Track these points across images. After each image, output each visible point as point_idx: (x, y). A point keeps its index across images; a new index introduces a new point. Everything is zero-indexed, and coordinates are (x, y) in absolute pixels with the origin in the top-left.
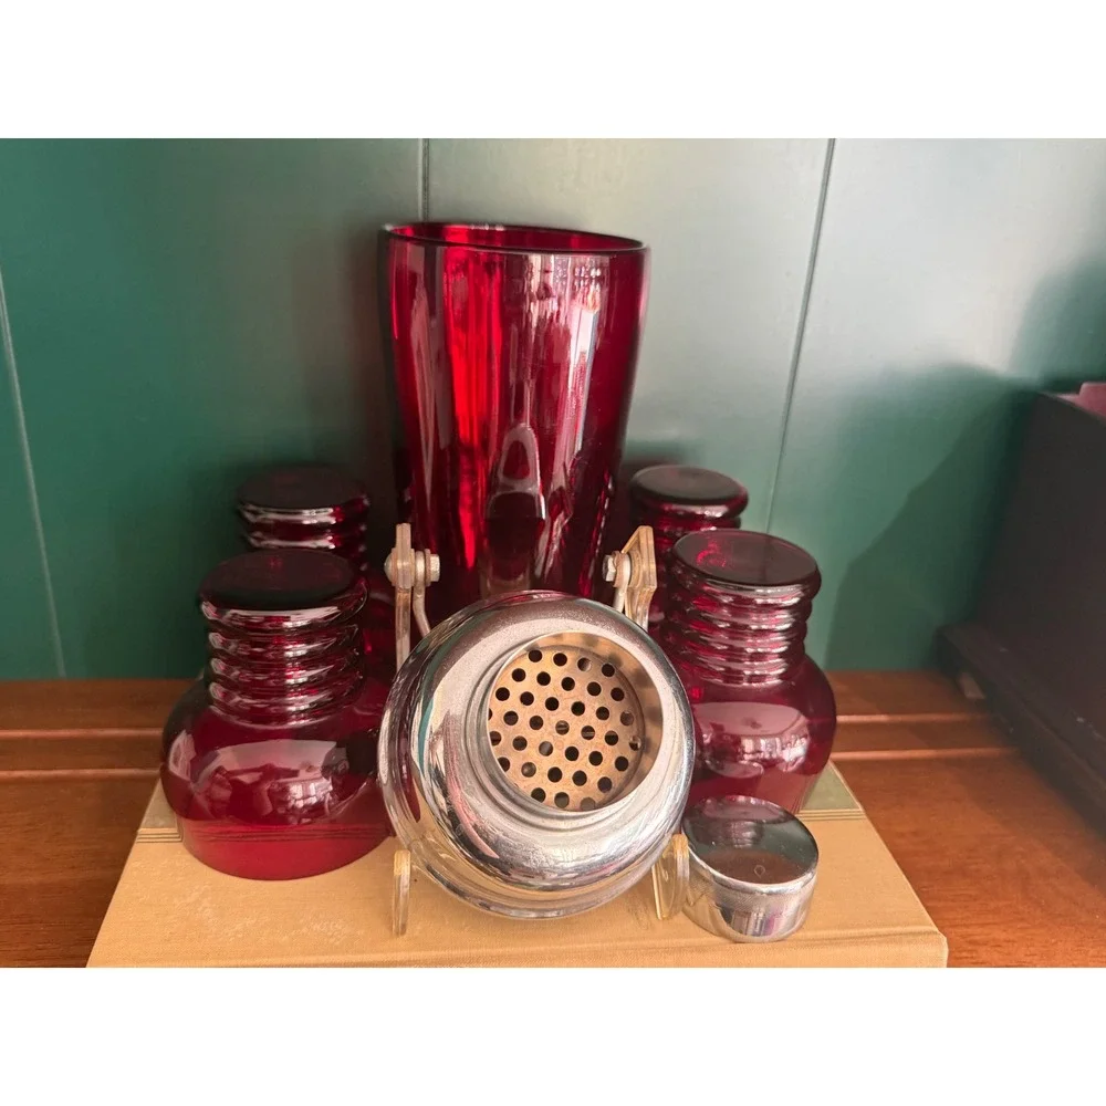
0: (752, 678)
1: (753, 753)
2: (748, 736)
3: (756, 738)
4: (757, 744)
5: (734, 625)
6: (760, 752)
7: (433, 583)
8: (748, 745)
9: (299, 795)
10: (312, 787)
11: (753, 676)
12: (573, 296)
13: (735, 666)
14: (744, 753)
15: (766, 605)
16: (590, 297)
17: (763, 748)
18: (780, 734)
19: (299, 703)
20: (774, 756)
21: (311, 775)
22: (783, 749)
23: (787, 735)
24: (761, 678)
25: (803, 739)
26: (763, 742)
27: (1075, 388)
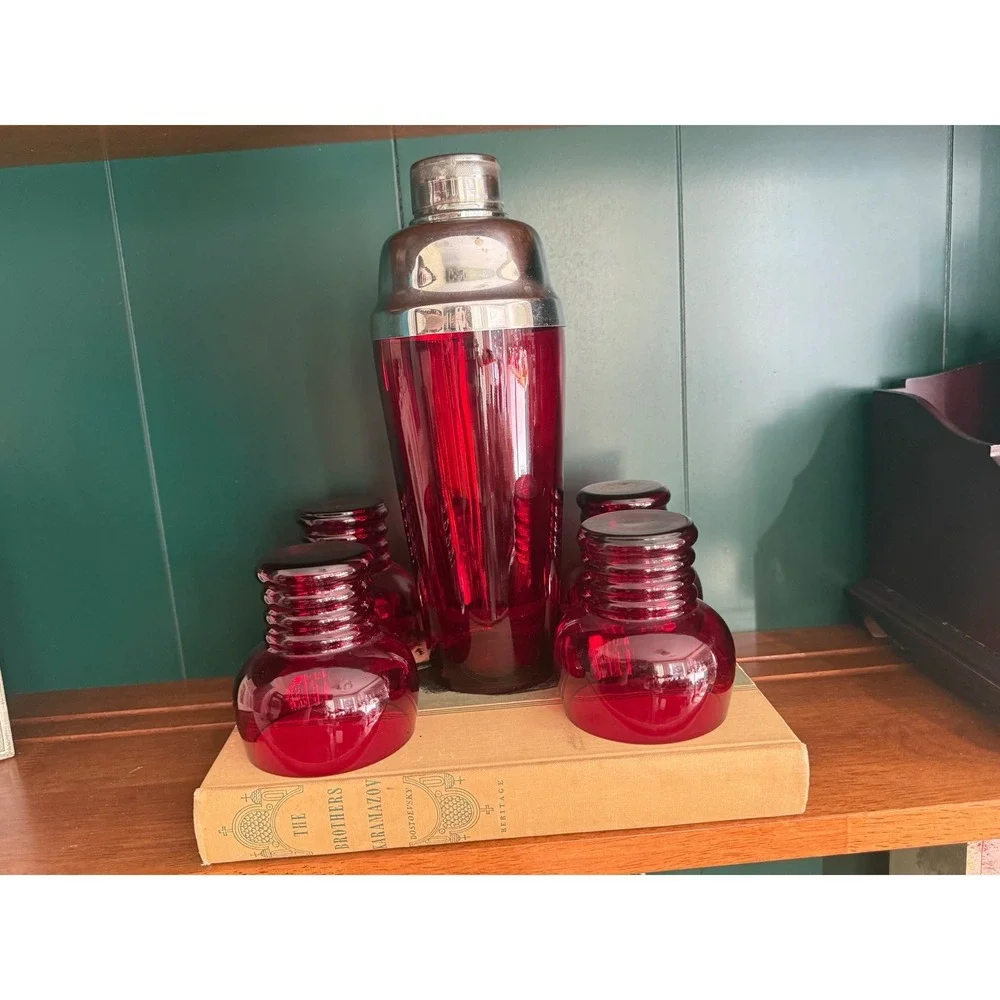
0: (655, 613)
2: (659, 663)
3: (665, 663)
9: (332, 710)
11: (656, 611)
12: (509, 362)
13: (640, 605)
14: (658, 677)
16: (520, 361)
20: (682, 678)
23: (690, 659)
25: (704, 666)
26: (671, 666)
27: (902, 384)
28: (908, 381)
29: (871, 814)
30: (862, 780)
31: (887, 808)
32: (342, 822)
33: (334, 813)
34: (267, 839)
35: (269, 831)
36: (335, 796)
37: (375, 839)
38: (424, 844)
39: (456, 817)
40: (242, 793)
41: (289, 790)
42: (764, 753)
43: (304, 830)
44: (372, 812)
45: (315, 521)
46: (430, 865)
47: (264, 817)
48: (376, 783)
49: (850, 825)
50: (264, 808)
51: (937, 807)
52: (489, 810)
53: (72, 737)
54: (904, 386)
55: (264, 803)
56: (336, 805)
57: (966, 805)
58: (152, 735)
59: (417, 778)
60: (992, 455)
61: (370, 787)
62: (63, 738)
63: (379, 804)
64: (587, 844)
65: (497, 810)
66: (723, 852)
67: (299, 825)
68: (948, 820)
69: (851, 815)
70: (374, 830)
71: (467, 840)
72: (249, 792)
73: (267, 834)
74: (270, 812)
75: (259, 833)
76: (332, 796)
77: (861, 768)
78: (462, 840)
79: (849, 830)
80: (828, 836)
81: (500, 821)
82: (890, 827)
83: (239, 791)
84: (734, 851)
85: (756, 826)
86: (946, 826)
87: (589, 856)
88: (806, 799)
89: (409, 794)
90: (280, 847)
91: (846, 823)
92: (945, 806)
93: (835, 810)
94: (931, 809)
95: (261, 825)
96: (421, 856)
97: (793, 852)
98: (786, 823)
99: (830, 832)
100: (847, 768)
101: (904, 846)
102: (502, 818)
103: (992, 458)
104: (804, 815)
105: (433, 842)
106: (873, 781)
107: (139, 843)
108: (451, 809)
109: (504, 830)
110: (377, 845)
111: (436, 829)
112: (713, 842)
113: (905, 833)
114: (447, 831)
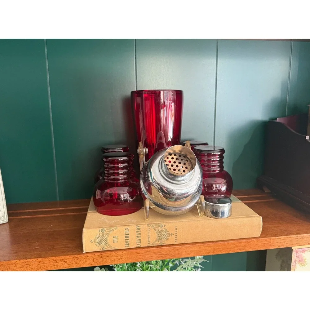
1: (215, 188)
2: (214, 184)
4: (216, 186)
5: (208, 160)
6: (217, 188)
7: (147, 154)
8: (214, 186)
9: (122, 197)
10: (125, 195)
11: (213, 170)
13: (210, 169)
15: (214, 154)
17: (217, 187)
18: (221, 183)
19: (122, 177)
21: (124, 192)
22: (221, 187)
24: (215, 171)
25: (225, 186)
26: (217, 185)
27: (276, 119)
28: (277, 118)
29: (277, 237)
30: (273, 228)
31: (281, 236)
32: (129, 238)
33: (126, 236)
34: (105, 244)
35: (106, 241)
36: (127, 230)
37: (138, 244)
38: (152, 245)
39: (162, 237)
40: (98, 229)
41: (113, 228)
42: (250, 219)
43: (116, 241)
44: (137, 235)
45: (108, 151)
46: (153, 252)
47: (104, 237)
48: (139, 226)
49: (272, 240)
50: (105, 234)
51: (295, 236)
52: (172, 235)
53: (26, 217)
54: (276, 120)
55: (105, 233)
56: (127, 233)
57: (302, 235)
58: (53, 216)
59: (152, 225)
60: (306, 138)
61: (137, 228)
62: (23, 217)
63: (140, 233)
64: (199, 246)
65: (175, 234)
66: (236, 248)
67: (115, 239)
68: (297, 239)
69: (272, 238)
70: (137, 241)
71: (165, 244)
72: (100, 229)
73: (105, 242)
74: (107, 235)
75: (102, 242)
76: (126, 230)
77: (271, 226)
78: (163, 244)
79: (271, 242)
80: (266, 244)
81: (175, 238)
82: (282, 241)
83: (97, 229)
84: (240, 248)
85: (246, 240)
86: (297, 241)
87: (199, 249)
88: (261, 232)
89: (149, 230)
90: (109, 247)
91: (271, 240)
92: (297, 235)
93: (267, 236)
94: (293, 236)
95: (103, 240)
96: (150, 249)
97: (256, 248)
98: (254, 240)
99: (266, 243)
100: (268, 226)
101: (286, 247)
102: (176, 237)
103: (306, 140)
104: (259, 237)
105: (155, 245)
106: (276, 229)
107: (59, 247)
108: (161, 235)
109: (176, 241)
110: (138, 246)
111: (156, 241)
112: (234, 245)
113: (286, 243)
114: (159, 241)
